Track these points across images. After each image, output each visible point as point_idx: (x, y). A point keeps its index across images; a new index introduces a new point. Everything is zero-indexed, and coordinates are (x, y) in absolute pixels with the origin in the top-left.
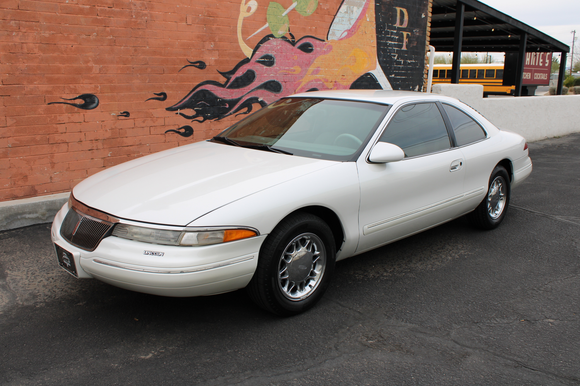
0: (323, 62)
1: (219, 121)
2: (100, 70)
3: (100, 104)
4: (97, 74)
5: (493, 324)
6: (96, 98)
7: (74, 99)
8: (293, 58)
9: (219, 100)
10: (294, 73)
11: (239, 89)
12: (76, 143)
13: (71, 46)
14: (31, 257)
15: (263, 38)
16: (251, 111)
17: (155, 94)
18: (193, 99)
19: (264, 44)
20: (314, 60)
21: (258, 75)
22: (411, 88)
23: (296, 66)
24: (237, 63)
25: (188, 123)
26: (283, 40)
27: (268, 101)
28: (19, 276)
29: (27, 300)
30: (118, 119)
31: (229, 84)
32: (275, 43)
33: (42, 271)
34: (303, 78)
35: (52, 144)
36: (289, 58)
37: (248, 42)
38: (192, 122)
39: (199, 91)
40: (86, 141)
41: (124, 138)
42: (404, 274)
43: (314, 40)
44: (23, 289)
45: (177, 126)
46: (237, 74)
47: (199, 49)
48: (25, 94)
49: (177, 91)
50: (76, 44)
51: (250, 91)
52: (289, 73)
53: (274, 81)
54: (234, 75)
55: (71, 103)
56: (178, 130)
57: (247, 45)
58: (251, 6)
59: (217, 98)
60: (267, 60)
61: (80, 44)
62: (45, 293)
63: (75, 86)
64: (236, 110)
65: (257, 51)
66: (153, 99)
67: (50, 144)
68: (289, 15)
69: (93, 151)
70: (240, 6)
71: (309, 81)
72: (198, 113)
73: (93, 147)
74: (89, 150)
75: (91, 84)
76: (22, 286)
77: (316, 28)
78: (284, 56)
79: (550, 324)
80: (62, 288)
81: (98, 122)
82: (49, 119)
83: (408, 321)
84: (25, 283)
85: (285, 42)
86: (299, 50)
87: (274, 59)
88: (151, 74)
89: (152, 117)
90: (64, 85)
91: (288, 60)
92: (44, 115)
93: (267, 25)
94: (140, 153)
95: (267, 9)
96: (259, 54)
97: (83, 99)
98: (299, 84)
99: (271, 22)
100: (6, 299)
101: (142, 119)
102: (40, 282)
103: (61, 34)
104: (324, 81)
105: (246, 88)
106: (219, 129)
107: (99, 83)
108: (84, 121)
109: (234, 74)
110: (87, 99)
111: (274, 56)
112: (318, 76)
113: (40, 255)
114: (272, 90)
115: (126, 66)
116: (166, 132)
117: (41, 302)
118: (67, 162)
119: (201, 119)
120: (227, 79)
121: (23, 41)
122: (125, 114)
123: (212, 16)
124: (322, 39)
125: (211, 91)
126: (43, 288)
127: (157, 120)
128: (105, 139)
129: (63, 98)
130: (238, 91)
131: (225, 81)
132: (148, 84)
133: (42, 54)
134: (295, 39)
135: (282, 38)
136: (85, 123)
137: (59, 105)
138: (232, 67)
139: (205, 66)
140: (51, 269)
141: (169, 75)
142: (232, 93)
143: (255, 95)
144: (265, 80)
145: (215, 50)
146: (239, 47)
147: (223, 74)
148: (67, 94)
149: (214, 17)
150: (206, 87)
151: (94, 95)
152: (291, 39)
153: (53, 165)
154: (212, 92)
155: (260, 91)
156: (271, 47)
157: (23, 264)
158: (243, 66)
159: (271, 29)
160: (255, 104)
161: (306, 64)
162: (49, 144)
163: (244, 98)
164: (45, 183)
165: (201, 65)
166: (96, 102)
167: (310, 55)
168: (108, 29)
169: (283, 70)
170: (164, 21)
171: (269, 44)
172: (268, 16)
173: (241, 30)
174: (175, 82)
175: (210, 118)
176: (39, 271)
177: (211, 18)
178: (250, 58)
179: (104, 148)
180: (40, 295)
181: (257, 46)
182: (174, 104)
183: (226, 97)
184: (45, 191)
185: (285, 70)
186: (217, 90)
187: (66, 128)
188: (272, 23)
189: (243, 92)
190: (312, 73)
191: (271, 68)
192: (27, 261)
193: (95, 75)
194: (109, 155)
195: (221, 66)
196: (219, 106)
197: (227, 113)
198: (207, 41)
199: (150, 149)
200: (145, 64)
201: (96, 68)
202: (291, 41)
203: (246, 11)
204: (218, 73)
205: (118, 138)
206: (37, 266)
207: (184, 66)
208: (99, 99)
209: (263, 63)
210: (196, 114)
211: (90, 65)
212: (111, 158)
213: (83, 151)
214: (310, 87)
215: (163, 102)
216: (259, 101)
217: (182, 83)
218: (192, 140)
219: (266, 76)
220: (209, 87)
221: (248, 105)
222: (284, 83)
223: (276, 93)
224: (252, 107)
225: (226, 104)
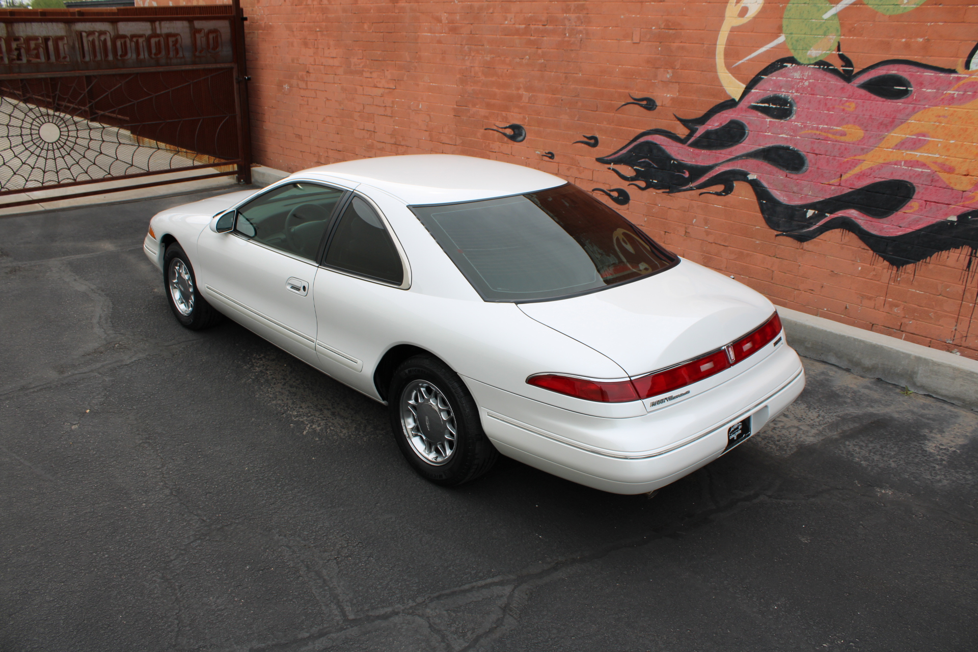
0: (940, 123)
1: (671, 194)
2: (530, 98)
3: (526, 138)
4: (527, 103)
6: (523, 131)
7: (506, 129)
8: (842, 107)
9: (673, 162)
10: (843, 138)
11: (711, 151)
13: (506, 70)
15: (770, 64)
16: (730, 193)
17: (584, 136)
18: (634, 153)
19: (770, 75)
20: (909, 116)
21: (752, 131)
23: (850, 126)
24: (711, 107)
25: (624, 185)
26: (820, 68)
27: (769, 183)
30: (542, 160)
31: (692, 139)
32: (797, 75)
34: (867, 152)
36: (831, 107)
37: (736, 72)
38: (629, 185)
39: (643, 142)
43: (914, 69)
45: (608, 185)
46: (708, 125)
47: (648, 80)
48: (470, 117)
49: (611, 138)
50: (510, 68)
51: (733, 159)
52: (827, 137)
53: (788, 148)
54: (704, 126)
55: (502, 132)
56: (609, 192)
57: (734, 76)
58: (748, 5)
59: (670, 158)
60: (774, 106)
61: (514, 69)
63: (507, 114)
64: (700, 184)
65: (755, 88)
66: (582, 142)
68: (840, 15)
70: (725, 7)
71: (886, 162)
72: (639, 176)
75: (520, 113)
77: (928, 39)
78: (819, 101)
81: (523, 158)
82: (484, 145)
85: (825, 72)
86: (863, 92)
87: (791, 106)
88: (582, 110)
89: (579, 165)
90: (498, 112)
91: (828, 110)
92: (481, 141)
93: (781, 39)
95: (784, 8)
96: (758, 95)
97: (512, 130)
98: (855, 164)
99: (791, 34)
101: (566, 166)
103: (499, 58)
104: (937, 169)
105: (724, 151)
106: (670, 208)
107: (527, 115)
108: (511, 153)
109: (703, 124)
110: (515, 130)
111: (792, 99)
112: (917, 155)
114: (780, 165)
115: (554, 96)
116: (594, 191)
119: (642, 184)
120: (689, 131)
121: (472, 65)
122: (550, 155)
123: (673, 28)
124: (947, 68)
125: (661, 145)
127: (583, 172)
129: (496, 125)
130: (708, 153)
131: (687, 134)
132: (577, 122)
133: (483, 78)
134: (854, 65)
135: (815, 64)
136: (511, 156)
137: (492, 132)
138: (701, 112)
139: (655, 107)
141: (604, 113)
142: (698, 155)
143: (742, 167)
144: (766, 144)
145: (673, 82)
146: (716, 79)
147: (685, 122)
148: (500, 122)
149: (676, 29)
150: (654, 139)
151: (522, 127)
152: (842, 66)
154: (664, 147)
155: (752, 162)
156: (787, 81)
158: (722, 112)
159: (790, 47)
161: (881, 123)
163: (719, 169)
165: (650, 105)
166: (524, 135)
167: (899, 103)
168: (540, 51)
169: (813, 128)
170: (602, 39)
171: (783, 75)
172: (785, 22)
173: (723, 49)
174: (610, 125)
175: (656, 187)
177: (671, 31)
178: (737, 100)
181: (754, 78)
182: (606, 155)
183: (684, 159)
185: (817, 129)
186: (672, 146)
188: (793, 35)
189: (718, 158)
190: (896, 145)
191: (782, 123)
193: (524, 104)
195: (682, 110)
196: (673, 172)
197: (685, 186)
198: (661, 68)
200: (575, 97)
201: (526, 95)
202: (842, 71)
203: (736, 16)
204: (675, 119)
207: (624, 103)
208: (526, 132)
209: (766, 111)
210: (635, 176)
211: (521, 92)
214: (885, 175)
215: (592, 148)
216: (750, 179)
217: (620, 127)
218: (627, 212)
219: (769, 135)
220: (658, 139)
221: (727, 181)
222: (811, 156)
223: (790, 172)
224: (733, 186)
225: (684, 171)
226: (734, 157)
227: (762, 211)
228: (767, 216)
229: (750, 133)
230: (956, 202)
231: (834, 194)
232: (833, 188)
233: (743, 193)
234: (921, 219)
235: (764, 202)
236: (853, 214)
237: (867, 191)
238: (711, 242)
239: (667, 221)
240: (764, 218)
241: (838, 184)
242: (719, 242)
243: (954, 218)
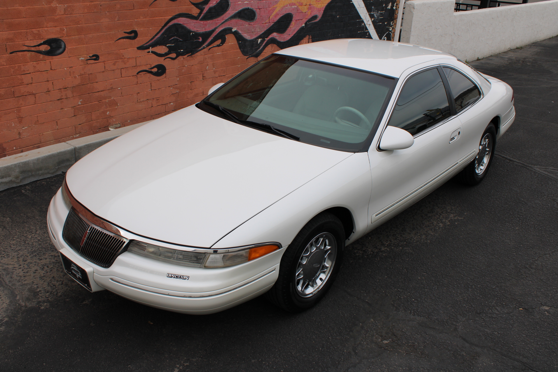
1: (192, 56)
2: (65, 10)
3: (67, 49)
4: (62, 15)
5: (495, 315)
6: (62, 42)
7: (39, 45)
9: (192, 34)
11: (212, 20)
12: (44, 93)
14: (16, 236)
16: (224, 43)
17: (125, 33)
18: (165, 35)
21: (232, 3)
22: (384, 5)
25: (161, 61)
27: (242, 31)
28: (10, 264)
29: (28, 299)
30: (87, 64)
31: (202, 15)
33: (33, 257)
34: (277, 3)
35: (17, 97)
38: (164, 60)
39: (172, 25)
40: (54, 90)
41: (94, 84)
42: (401, 248)
44: (20, 283)
45: (149, 65)
46: (210, 4)
49: (148, 28)
51: (224, 22)
53: (248, 9)
54: (208, 5)
55: (36, 50)
56: (150, 70)
59: (190, 31)
62: (45, 289)
63: (39, 31)
64: (209, 43)
66: (124, 38)
67: (16, 97)
69: (62, 100)
71: (283, 6)
72: (171, 50)
73: (62, 96)
74: (58, 100)
75: (55, 27)
76: (18, 278)
79: (546, 312)
80: (61, 281)
81: (65, 69)
82: (12, 70)
83: (415, 314)
84: (20, 275)
88: (121, 11)
89: (123, 58)
90: (26, 30)
92: (7, 66)
94: (112, 98)
97: (48, 45)
98: (274, 10)
100: (5, 298)
101: (112, 61)
102: (36, 273)
104: (298, 5)
105: (219, 19)
106: (193, 65)
107: (65, 26)
108: (51, 68)
110: (52, 44)
113: (25, 232)
114: (246, 19)
115: (92, 3)
116: (138, 73)
117: (44, 302)
118: (35, 115)
119: (174, 55)
120: (200, 10)
122: (95, 58)
125: (183, 24)
126: (40, 280)
127: (128, 61)
128: (74, 87)
129: (26, 45)
130: (211, 22)
131: (198, 13)
132: (117, 22)
136: (52, 71)
137: (22, 53)
140: (43, 253)
141: (140, 10)
142: (206, 25)
143: (229, 26)
144: (239, 9)
147: (196, 5)
148: (31, 40)
150: (178, 21)
151: (60, 39)
153: (20, 119)
154: (185, 25)
155: (234, 21)
157: (11, 247)
160: (228, 35)
162: (14, 97)
163: (218, 30)
164: (14, 140)
166: (63, 46)
174: (146, 18)
175: (183, 54)
176: (30, 256)
179: (73, 96)
180: (40, 291)
182: (145, 42)
183: (199, 30)
184: (14, 148)
186: (190, 23)
187: (32, 78)
189: (217, 24)
192: (14, 242)
193: (60, 16)
194: (80, 103)
196: (192, 41)
197: (201, 47)
199: (122, 93)
201: (61, 8)
204: (191, 4)
205: (88, 84)
206: (26, 249)
208: (66, 43)
210: (168, 51)
211: (53, 5)
212: (82, 106)
213: (52, 101)
214: (284, 12)
215: (133, 40)
216: (233, 31)
217: (153, 18)
218: (165, 79)
219: (240, 3)
220: (182, 21)
221: (222, 36)
222: (258, 10)
223: (250, 21)
224: (225, 38)
225: (199, 37)
226: (224, 21)
227: (240, 48)
228: (242, 50)
229: (231, 4)
230: (304, 18)
231: (268, 27)
232: (267, 24)
233: (231, 40)
234: (295, 29)
235: (240, 42)
236: (275, 35)
237: (279, 22)
238: (217, 76)
239: (192, 74)
240: (241, 51)
241: (269, 22)
242: (222, 75)
243: (304, 25)
